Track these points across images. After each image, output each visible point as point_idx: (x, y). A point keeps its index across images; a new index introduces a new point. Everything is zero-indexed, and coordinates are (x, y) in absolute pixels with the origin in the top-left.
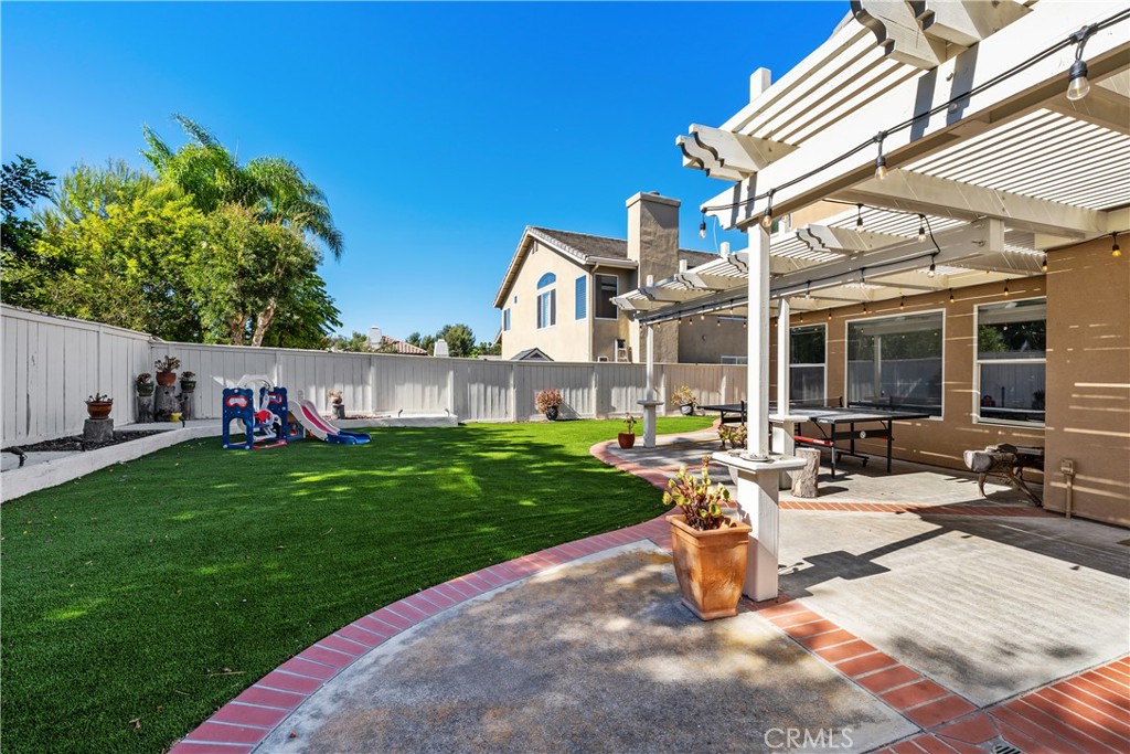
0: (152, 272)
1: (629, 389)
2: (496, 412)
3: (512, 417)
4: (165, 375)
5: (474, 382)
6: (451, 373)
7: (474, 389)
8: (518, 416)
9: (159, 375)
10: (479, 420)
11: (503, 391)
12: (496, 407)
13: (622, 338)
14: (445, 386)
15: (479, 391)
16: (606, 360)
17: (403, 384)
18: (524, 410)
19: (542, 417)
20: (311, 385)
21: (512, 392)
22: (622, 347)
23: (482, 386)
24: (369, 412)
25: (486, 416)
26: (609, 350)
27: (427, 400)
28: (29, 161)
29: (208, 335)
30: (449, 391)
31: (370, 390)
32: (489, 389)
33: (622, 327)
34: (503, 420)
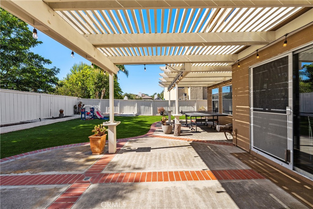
0: (83, 84)
1: (185, 107)
2: (148, 113)
3: (152, 114)
4: (80, 105)
5: (142, 106)
6: (137, 103)
7: (142, 107)
8: (153, 114)
9: (78, 105)
10: (143, 115)
11: (149, 108)
12: (148, 112)
13: (186, 93)
14: (135, 106)
15: (143, 108)
16: (181, 99)
17: (125, 106)
18: (155, 112)
19: (159, 114)
20: (106, 106)
21: (152, 108)
22: (186, 95)
23: (144, 106)
24: (118, 113)
25: (145, 114)
26: (182, 97)
27: (131, 110)
28: (55, 67)
29: (91, 97)
30: (136, 108)
31: (118, 108)
32: (146, 107)
33: (186, 90)
34: (149, 115)
